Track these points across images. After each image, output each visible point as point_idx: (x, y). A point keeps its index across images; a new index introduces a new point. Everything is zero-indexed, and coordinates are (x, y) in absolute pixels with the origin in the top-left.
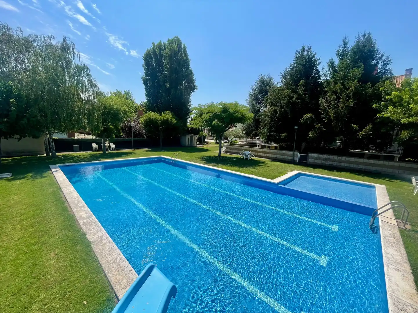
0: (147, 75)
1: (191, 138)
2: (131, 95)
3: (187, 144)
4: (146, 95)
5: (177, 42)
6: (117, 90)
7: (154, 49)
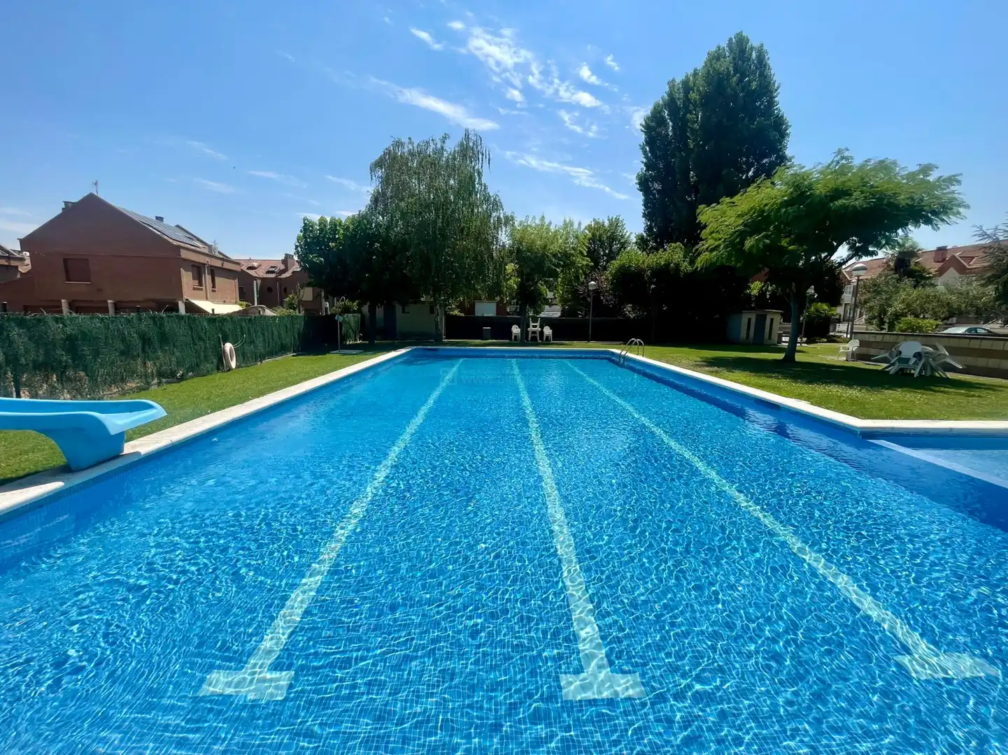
0: (649, 166)
1: (761, 320)
2: (623, 225)
3: (743, 334)
4: (645, 215)
5: (740, 47)
6: (594, 220)
7: (670, 95)
